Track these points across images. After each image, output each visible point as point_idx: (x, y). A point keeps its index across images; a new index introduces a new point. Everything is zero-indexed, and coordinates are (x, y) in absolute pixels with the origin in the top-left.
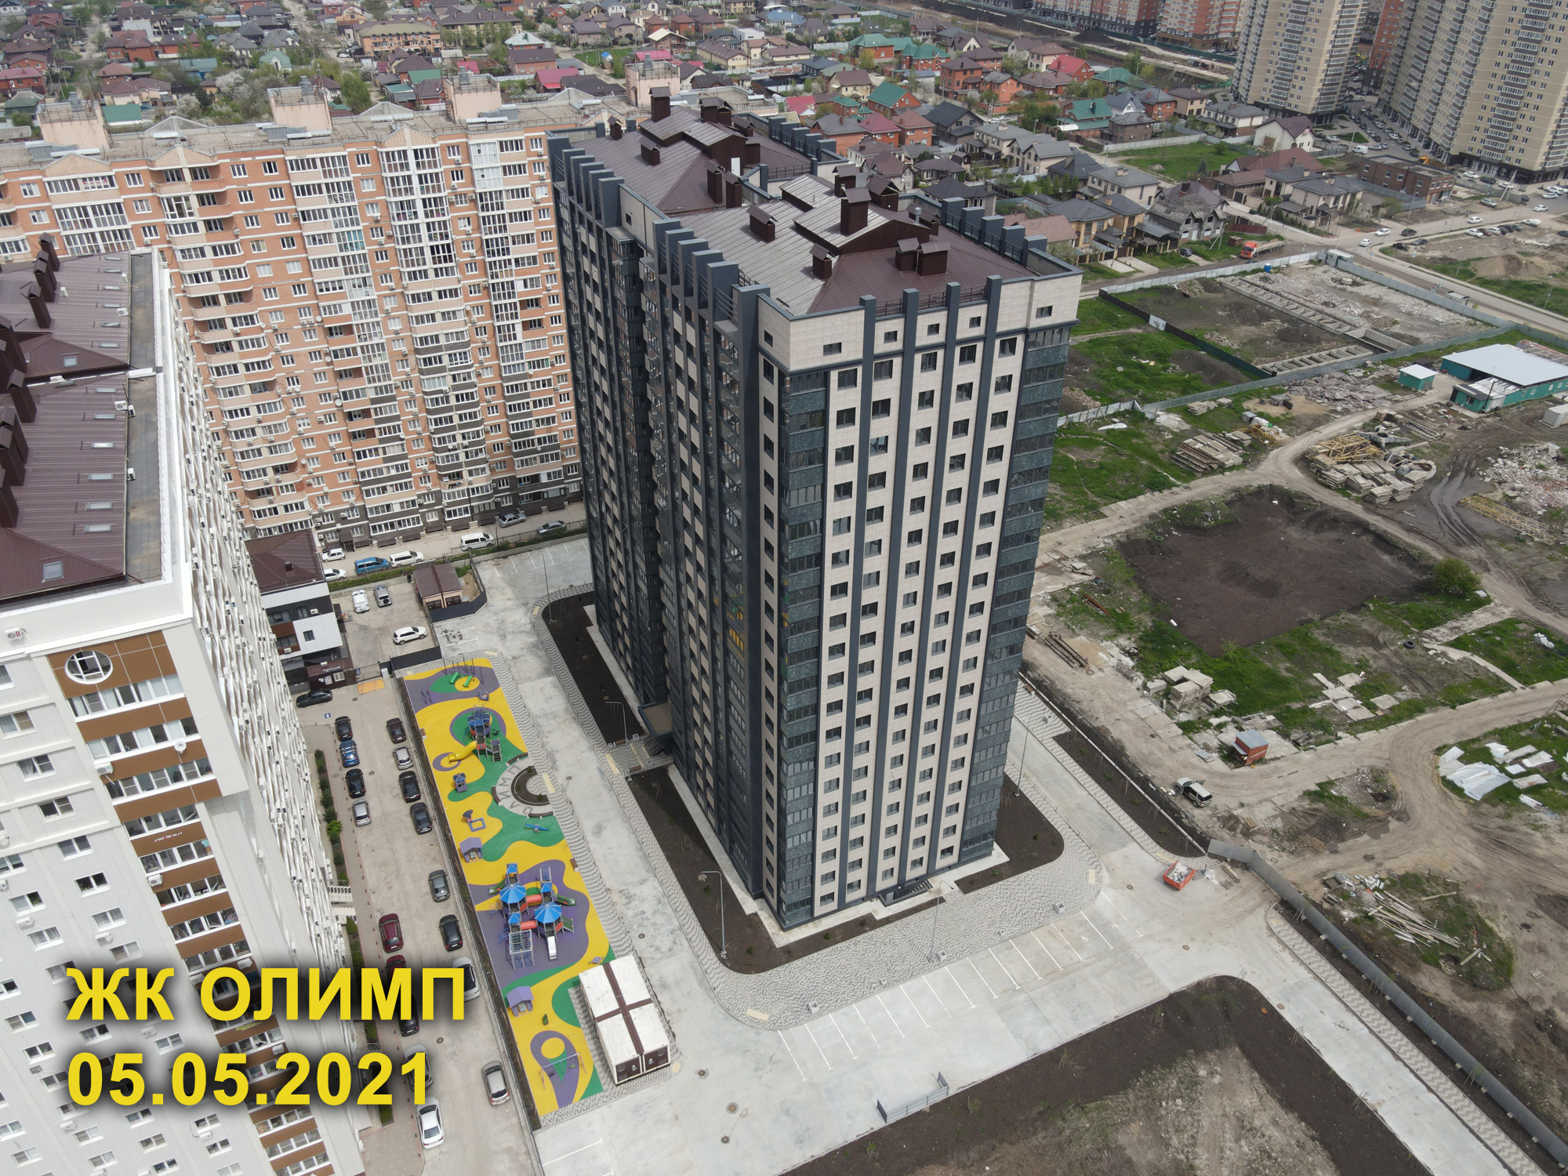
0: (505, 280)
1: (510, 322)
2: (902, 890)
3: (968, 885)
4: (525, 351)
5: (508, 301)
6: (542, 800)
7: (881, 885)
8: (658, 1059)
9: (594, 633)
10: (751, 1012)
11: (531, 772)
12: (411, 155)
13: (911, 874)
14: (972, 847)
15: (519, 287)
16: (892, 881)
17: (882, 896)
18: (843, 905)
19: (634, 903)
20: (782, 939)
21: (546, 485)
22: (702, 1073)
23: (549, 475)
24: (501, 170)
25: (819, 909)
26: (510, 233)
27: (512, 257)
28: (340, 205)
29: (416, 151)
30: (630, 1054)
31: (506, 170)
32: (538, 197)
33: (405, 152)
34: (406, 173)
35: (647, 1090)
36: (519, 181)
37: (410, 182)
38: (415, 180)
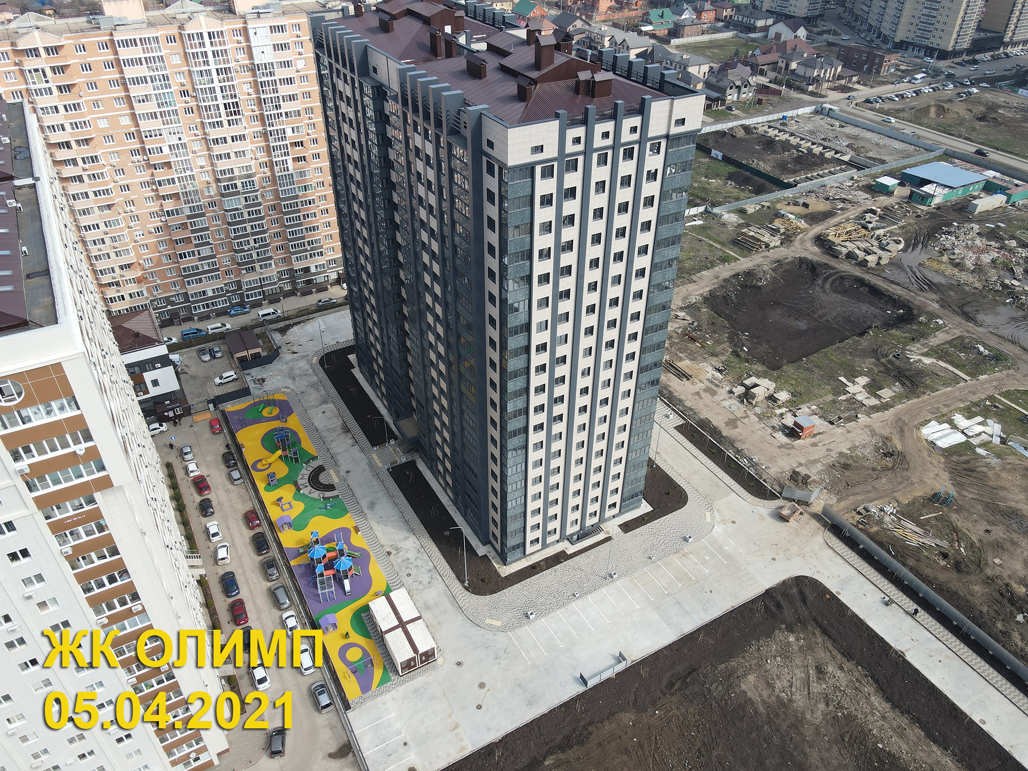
0: (278, 127)
1: (284, 158)
2: (583, 534)
3: (627, 527)
4: (295, 179)
5: (281, 143)
6: (331, 487)
7: (570, 530)
8: (428, 656)
9: (356, 372)
10: (488, 621)
11: (321, 469)
12: (206, 36)
13: (590, 522)
14: (628, 501)
15: (289, 133)
16: (577, 528)
17: (570, 539)
18: (545, 546)
19: (401, 553)
20: (505, 571)
21: (315, 274)
22: (459, 664)
23: (316, 267)
24: (272, 46)
25: (529, 550)
26: (280, 94)
27: (283, 111)
28: (156, 73)
29: (209, 33)
30: (409, 654)
31: (276, 47)
32: (299, 68)
33: (201, 34)
34: (203, 50)
35: (421, 679)
36: (284, 56)
37: (207, 57)
38: (210, 55)
